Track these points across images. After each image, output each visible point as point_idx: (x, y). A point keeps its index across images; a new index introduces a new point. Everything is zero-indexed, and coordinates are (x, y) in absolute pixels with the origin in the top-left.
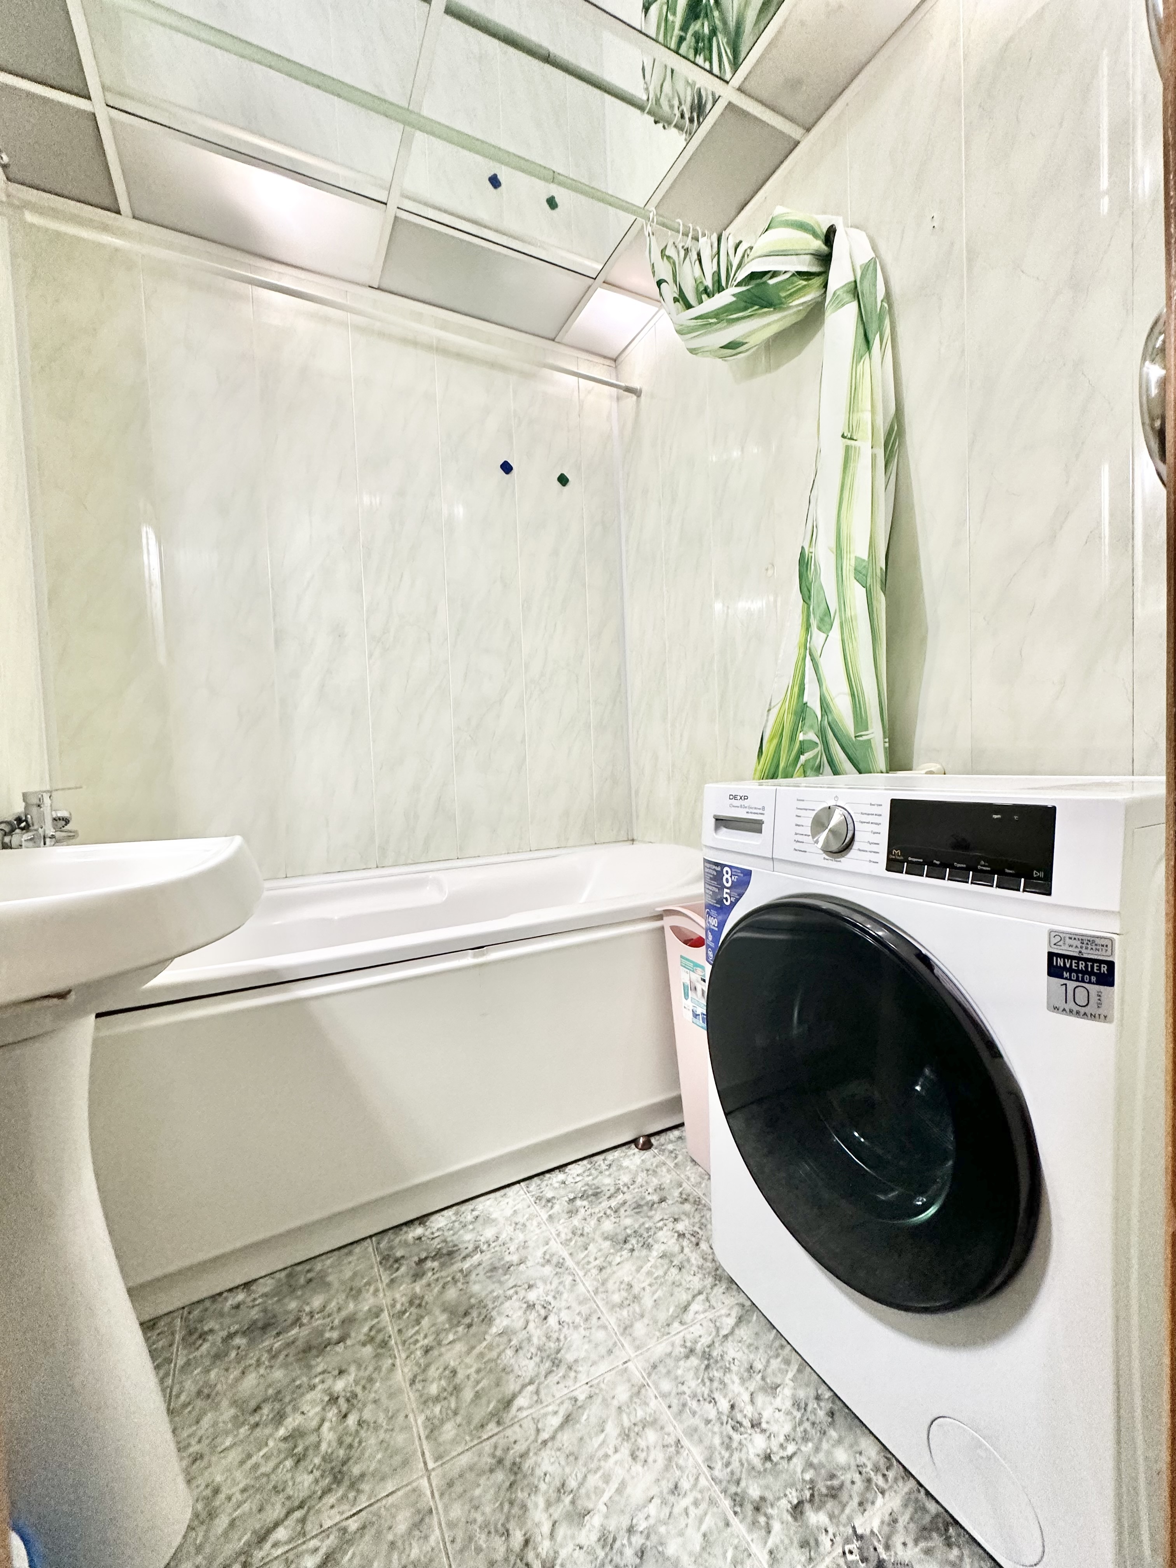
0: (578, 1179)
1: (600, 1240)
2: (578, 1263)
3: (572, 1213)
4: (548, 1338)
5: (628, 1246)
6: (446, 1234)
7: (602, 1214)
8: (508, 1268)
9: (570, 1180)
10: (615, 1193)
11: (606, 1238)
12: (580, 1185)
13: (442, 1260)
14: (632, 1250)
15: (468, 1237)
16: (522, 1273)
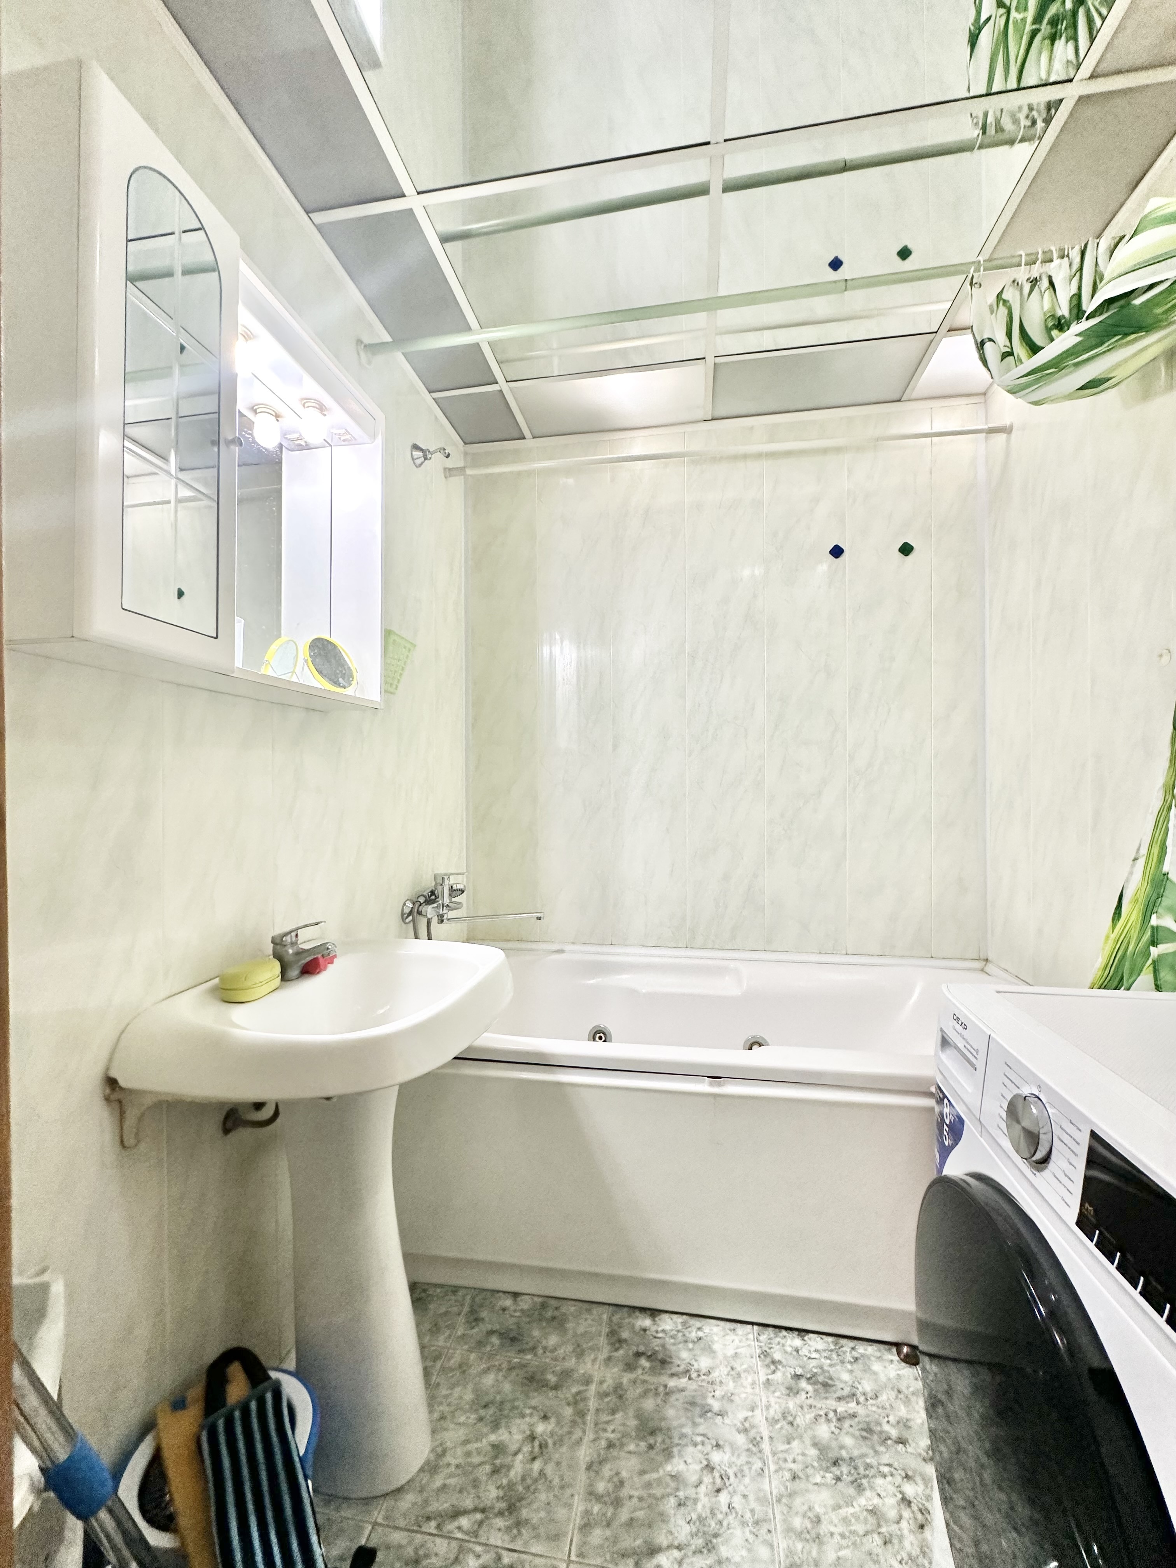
0: (814, 1355)
1: (808, 1442)
2: (774, 1454)
3: (792, 1391)
4: (713, 1513)
5: (836, 1471)
6: (667, 1339)
7: (822, 1413)
8: (706, 1411)
9: (804, 1351)
10: (848, 1396)
11: (815, 1445)
12: (813, 1363)
13: (654, 1364)
14: (838, 1479)
15: (684, 1355)
16: (716, 1424)
